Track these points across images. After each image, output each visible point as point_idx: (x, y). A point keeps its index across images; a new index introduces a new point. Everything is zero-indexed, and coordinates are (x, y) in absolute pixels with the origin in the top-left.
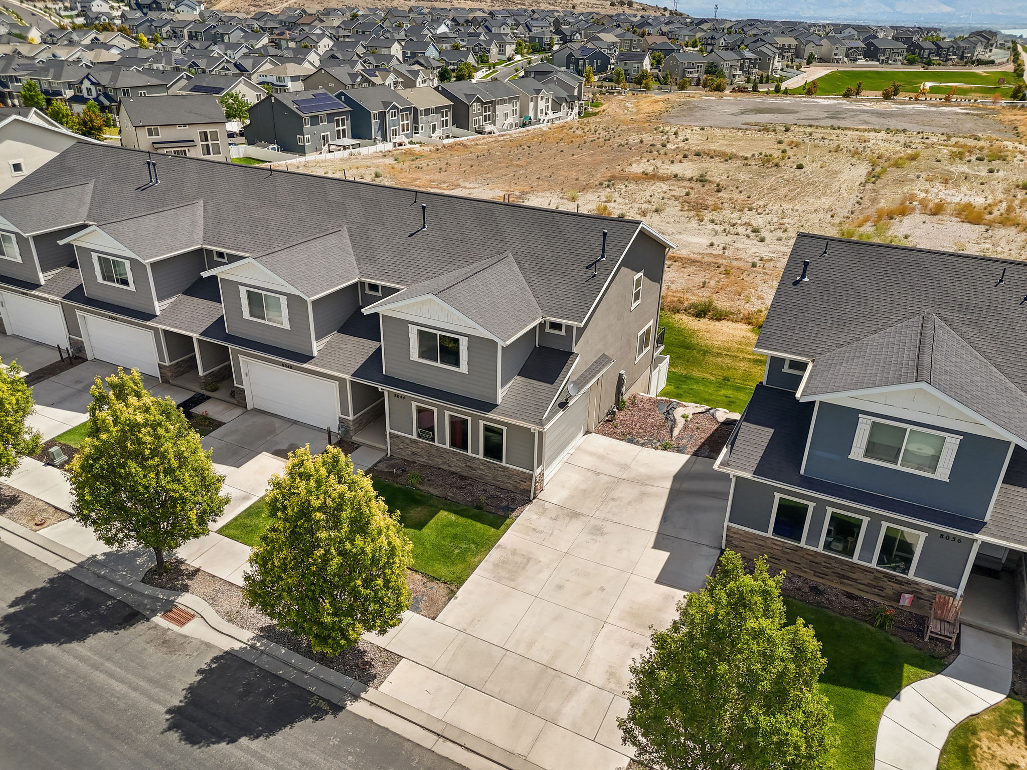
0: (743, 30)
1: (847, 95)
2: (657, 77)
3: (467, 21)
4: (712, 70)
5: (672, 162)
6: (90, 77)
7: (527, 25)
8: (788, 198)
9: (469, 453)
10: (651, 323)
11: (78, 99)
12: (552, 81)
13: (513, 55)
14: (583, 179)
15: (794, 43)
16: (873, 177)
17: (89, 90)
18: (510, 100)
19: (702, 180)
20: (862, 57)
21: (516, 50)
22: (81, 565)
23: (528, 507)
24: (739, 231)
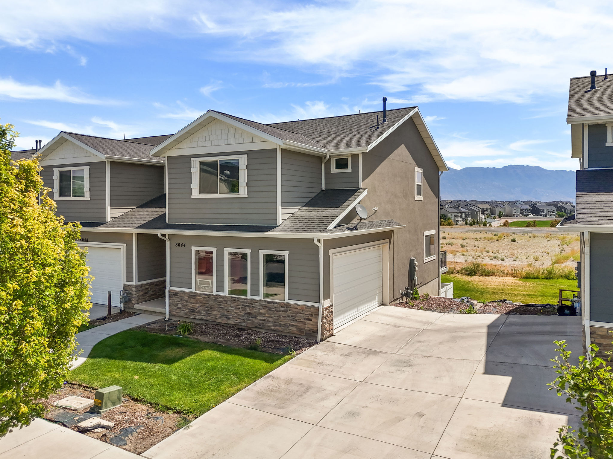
9: (249, 296)
15: (489, 207)
20: (530, 214)
23: (314, 347)
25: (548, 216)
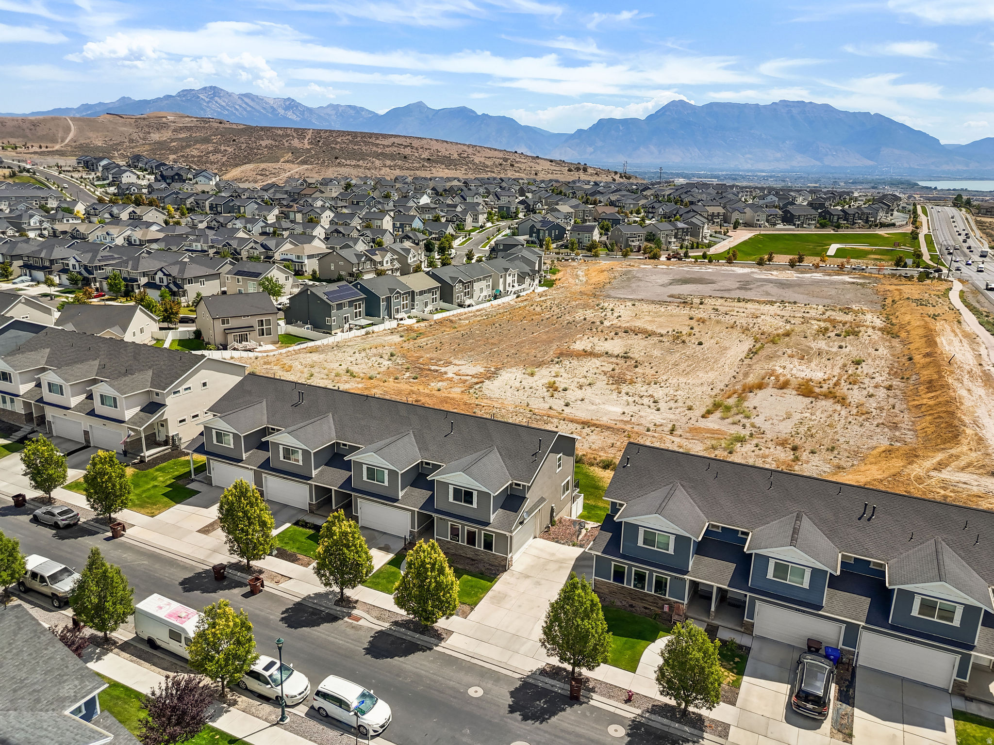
0: (680, 197)
1: (761, 263)
2: (605, 244)
3: (445, 190)
4: (651, 237)
5: (606, 339)
6: (163, 269)
7: (496, 195)
8: (685, 372)
9: (476, 548)
10: (569, 478)
11: (150, 285)
12: (517, 258)
13: (484, 223)
14: (539, 356)
15: (721, 210)
16: (752, 353)
17: (161, 280)
18: (484, 278)
19: (626, 357)
20: (780, 222)
21: (487, 218)
22: (304, 599)
23: (505, 573)
24: (644, 403)
25: (804, 226)
